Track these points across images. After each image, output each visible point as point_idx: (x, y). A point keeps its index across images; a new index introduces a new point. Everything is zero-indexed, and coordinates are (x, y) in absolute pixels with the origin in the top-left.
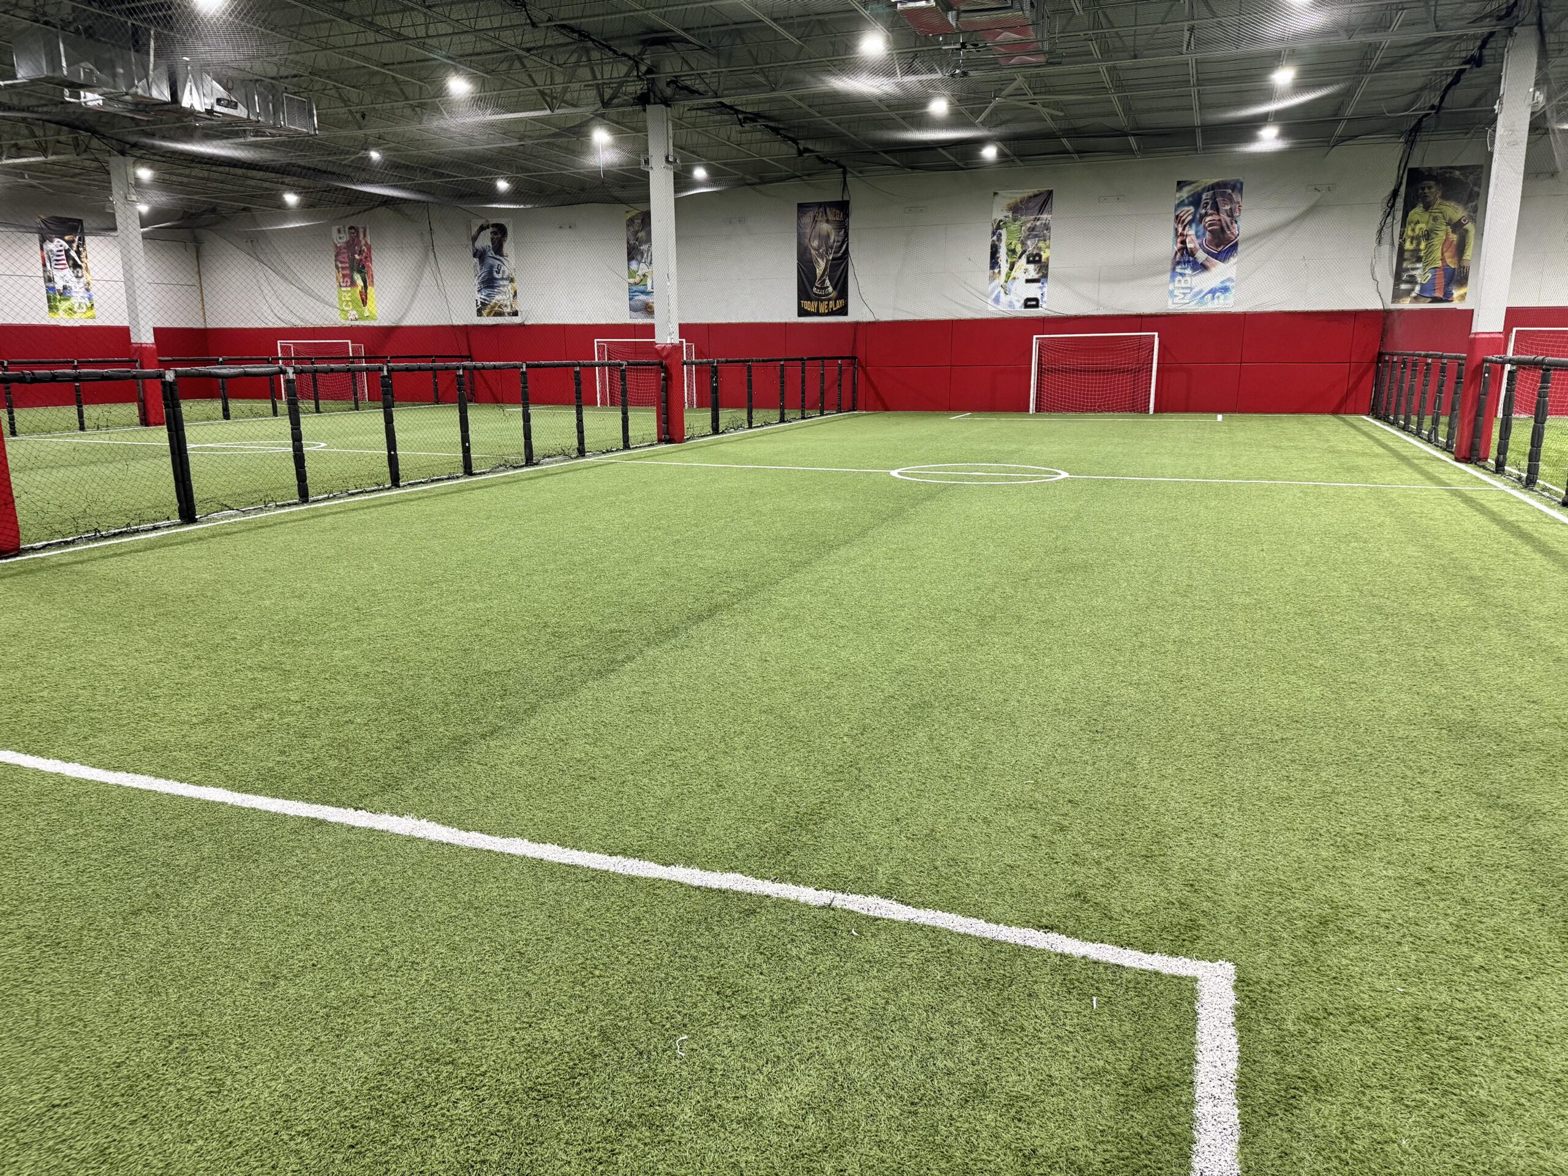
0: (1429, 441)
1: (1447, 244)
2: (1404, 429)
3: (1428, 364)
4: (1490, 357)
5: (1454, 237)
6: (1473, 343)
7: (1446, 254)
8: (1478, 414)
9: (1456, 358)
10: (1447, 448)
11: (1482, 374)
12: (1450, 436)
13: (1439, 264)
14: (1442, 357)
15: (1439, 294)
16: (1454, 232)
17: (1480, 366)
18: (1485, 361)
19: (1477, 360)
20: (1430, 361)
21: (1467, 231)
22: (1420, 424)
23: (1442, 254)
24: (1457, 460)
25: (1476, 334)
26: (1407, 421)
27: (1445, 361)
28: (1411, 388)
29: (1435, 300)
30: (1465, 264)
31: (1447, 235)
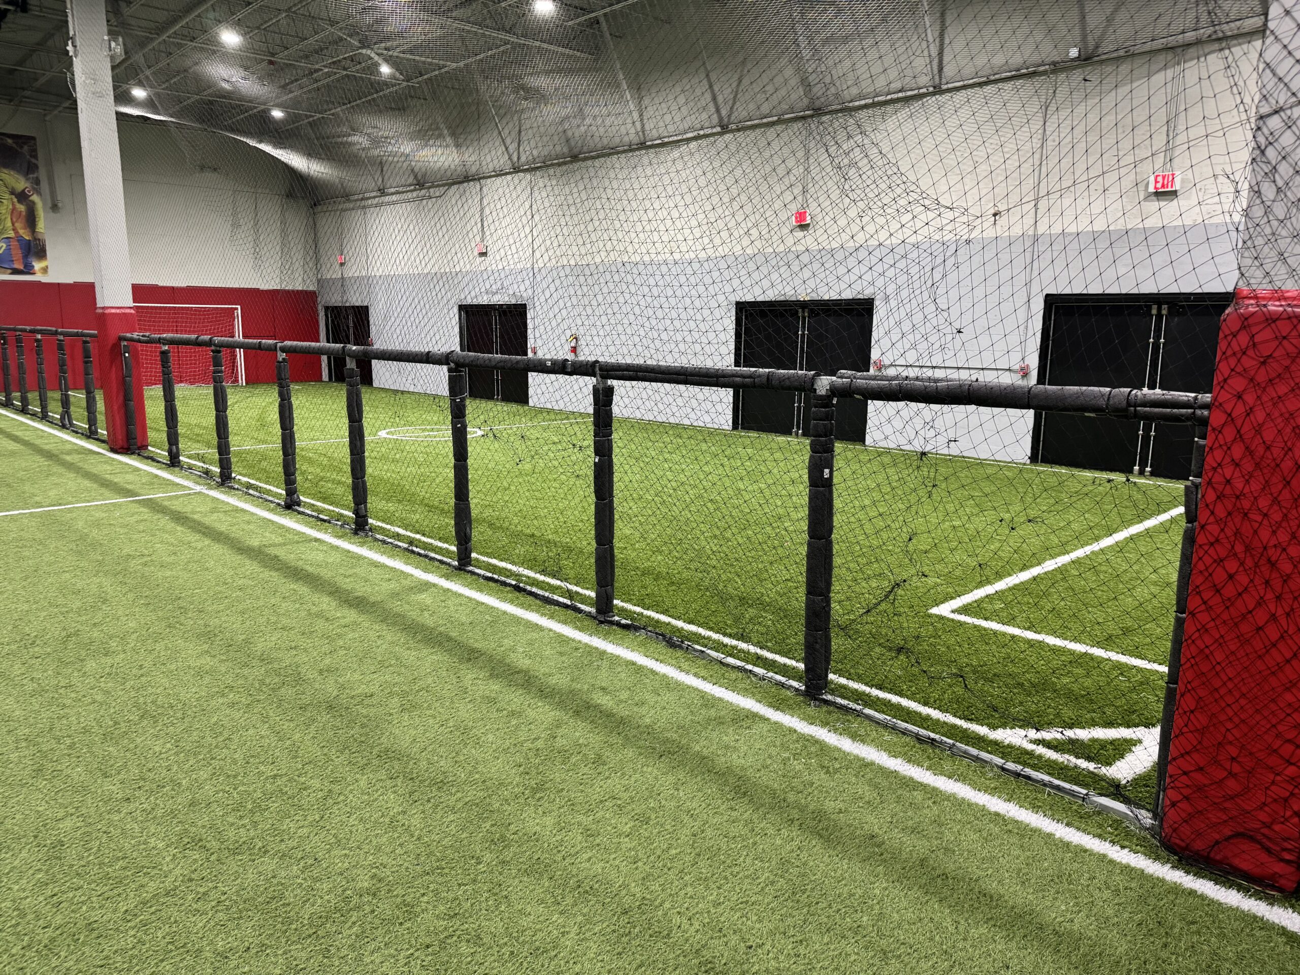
0: (63, 427)
1: (15, 213)
2: (24, 411)
3: (37, 341)
4: (129, 335)
5: (22, 208)
6: (103, 319)
7: (17, 225)
8: (126, 399)
9: (77, 335)
10: (91, 434)
11: (122, 355)
12: (92, 421)
13: (12, 234)
14: (56, 333)
15: (19, 266)
16: (19, 202)
17: (116, 346)
18: (121, 339)
19: (112, 340)
20: (39, 337)
21: (34, 203)
22: (44, 407)
23: (13, 225)
24: (113, 450)
25: (103, 308)
26: (25, 401)
27: (61, 338)
28: (20, 366)
29: (16, 272)
30: (40, 237)
31: (13, 204)
